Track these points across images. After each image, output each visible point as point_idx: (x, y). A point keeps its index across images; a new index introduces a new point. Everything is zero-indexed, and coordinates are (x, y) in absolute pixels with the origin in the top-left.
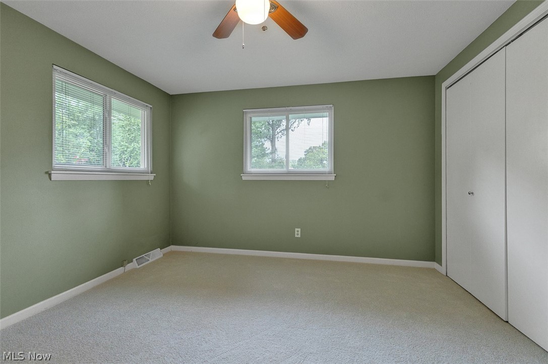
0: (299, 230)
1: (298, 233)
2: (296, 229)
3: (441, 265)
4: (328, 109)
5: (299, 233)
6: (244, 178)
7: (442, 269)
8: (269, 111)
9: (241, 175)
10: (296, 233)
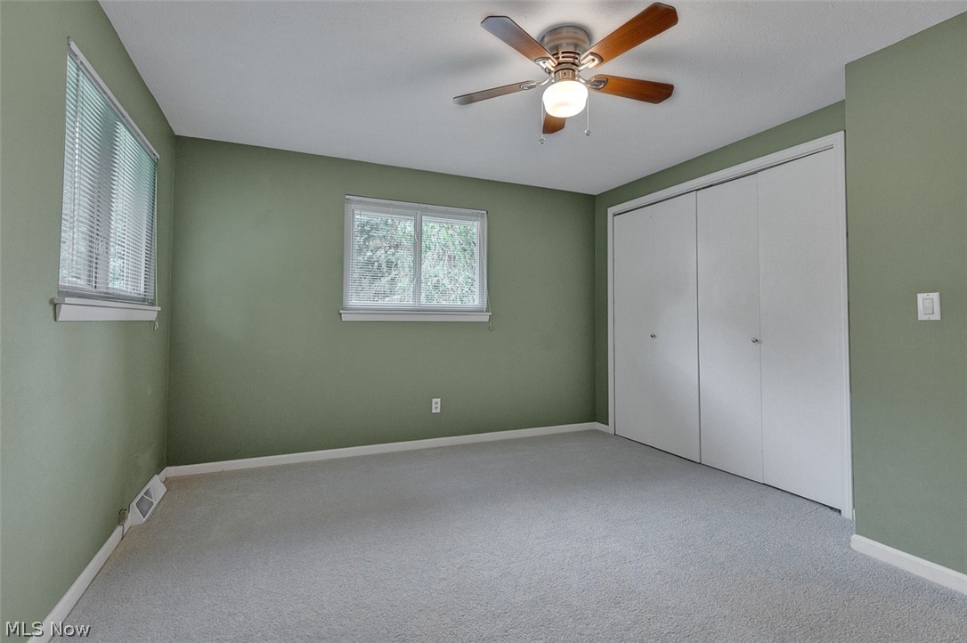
0: (439, 400)
1: (436, 404)
2: (434, 400)
3: (608, 424)
4: (475, 216)
5: (439, 405)
6: (345, 318)
7: (609, 429)
8: (390, 206)
9: (341, 312)
10: (434, 405)
